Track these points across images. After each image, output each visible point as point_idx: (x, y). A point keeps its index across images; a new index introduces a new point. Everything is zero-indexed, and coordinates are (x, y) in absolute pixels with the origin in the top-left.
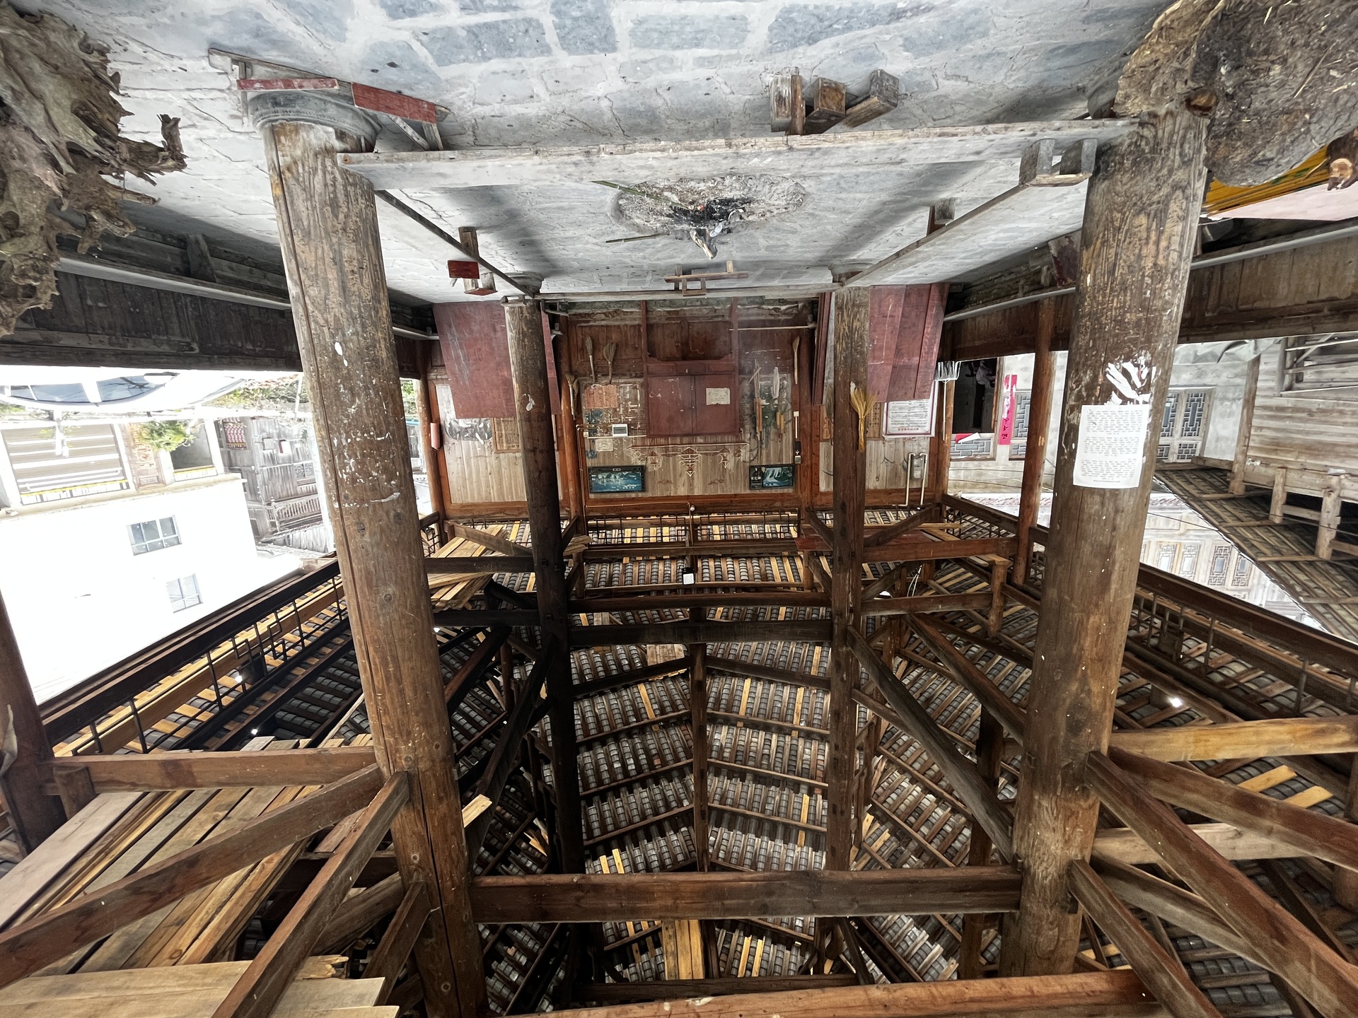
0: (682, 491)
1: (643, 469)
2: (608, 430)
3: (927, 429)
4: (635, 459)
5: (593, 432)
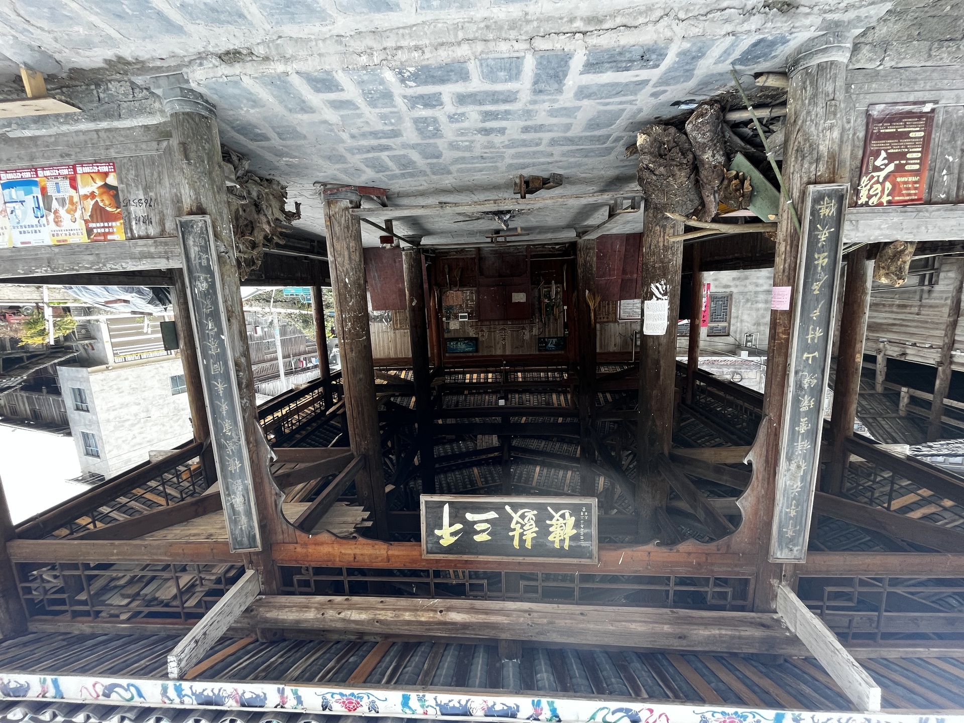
0: (499, 352)
1: (476, 339)
2: (456, 317)
4: (472, 333)
5: (448, 318)
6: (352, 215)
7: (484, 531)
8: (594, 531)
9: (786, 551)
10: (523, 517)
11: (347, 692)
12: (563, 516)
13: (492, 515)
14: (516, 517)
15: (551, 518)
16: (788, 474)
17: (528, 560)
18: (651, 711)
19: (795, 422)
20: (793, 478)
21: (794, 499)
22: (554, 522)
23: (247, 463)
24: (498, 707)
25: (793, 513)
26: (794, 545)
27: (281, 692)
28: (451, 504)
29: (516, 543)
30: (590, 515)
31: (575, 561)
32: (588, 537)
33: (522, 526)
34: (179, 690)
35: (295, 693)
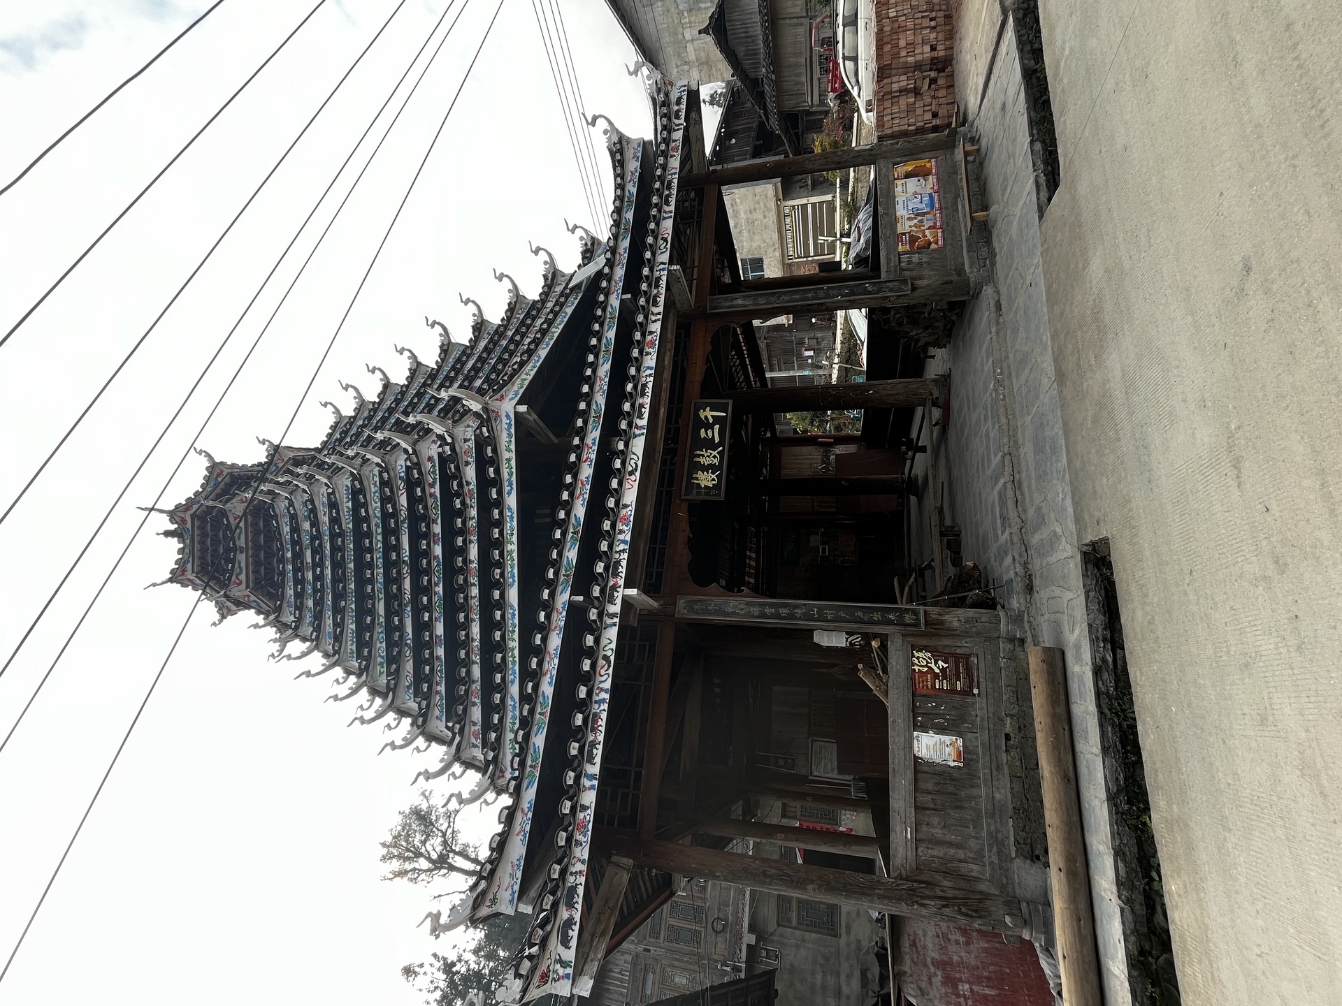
1: (797, 564)
2: (824, 543)
3: (815, 773)
4: (804, 559)
5: (823, 534)
6: (926, 398)
7: (707, 434)
8: (702, 497)
9: (684, 605)
10: (715, 457)
11: (657, 342)
12: (713, 480)
13: (717, 439)
14: (715, 453)
15: (713, 473)
16: (737, 604)
17: (687, 459)
18: (635, 481)
19: (772, 605)
20: (734, 607)
21: (720, 608)
22: (710, 474)
23: (762, 307)
24: (643, 410)
25: (710, 608)
26: (688, 611)
27: (659, 314)
28: (726, 417)
29: (698, 452)
30: (713, 495)
31: (684, 485)
32: (699, 494)
33: (709, 456)
34: (663, 269)
35: (659, 320)
